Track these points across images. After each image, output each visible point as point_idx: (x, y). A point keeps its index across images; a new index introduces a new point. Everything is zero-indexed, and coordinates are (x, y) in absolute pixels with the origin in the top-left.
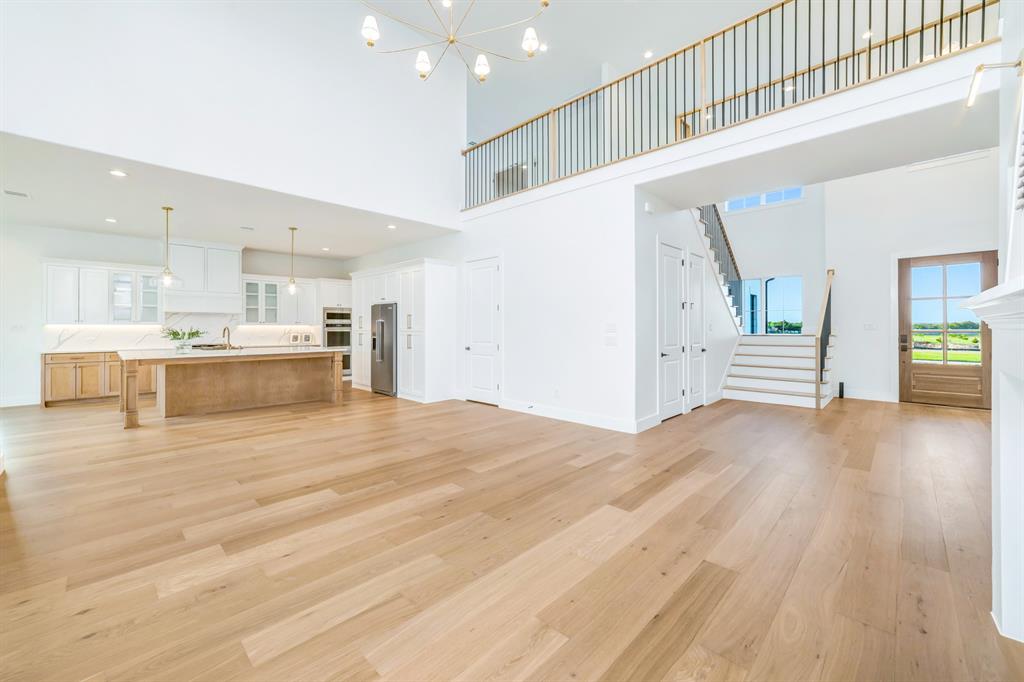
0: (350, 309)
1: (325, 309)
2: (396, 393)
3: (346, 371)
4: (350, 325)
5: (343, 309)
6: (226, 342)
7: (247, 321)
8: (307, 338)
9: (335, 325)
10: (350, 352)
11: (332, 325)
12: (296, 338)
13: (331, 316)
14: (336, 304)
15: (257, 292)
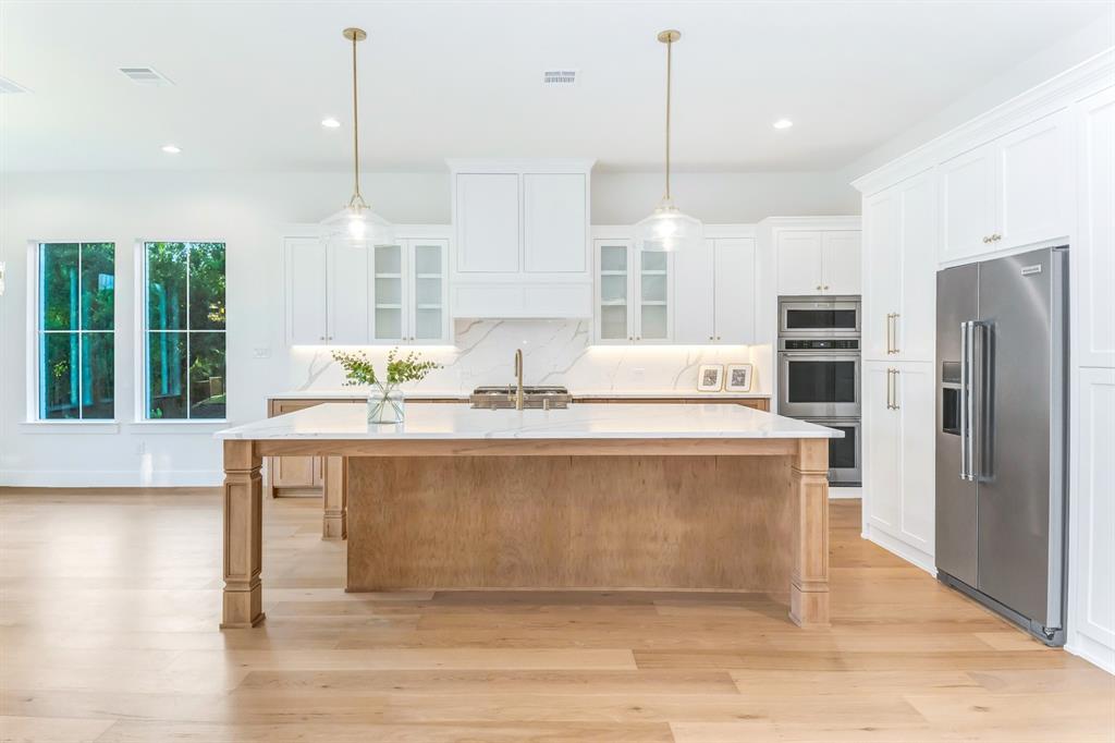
0: (857, 299)
1: (782, 300)
2: (1062, 628)
3: (843, 473)
4: (854, 345)
5: (832, 299)
6: (517, 384)
7: (604, 336)
8: (739, 378)
9: (810, 345)
10: (857, 419)
11: (801, 345)
12: (711, 377)
13: (798, 318)
14: (814, 283)
15: (624, 267)
